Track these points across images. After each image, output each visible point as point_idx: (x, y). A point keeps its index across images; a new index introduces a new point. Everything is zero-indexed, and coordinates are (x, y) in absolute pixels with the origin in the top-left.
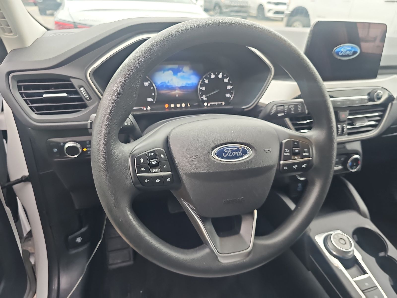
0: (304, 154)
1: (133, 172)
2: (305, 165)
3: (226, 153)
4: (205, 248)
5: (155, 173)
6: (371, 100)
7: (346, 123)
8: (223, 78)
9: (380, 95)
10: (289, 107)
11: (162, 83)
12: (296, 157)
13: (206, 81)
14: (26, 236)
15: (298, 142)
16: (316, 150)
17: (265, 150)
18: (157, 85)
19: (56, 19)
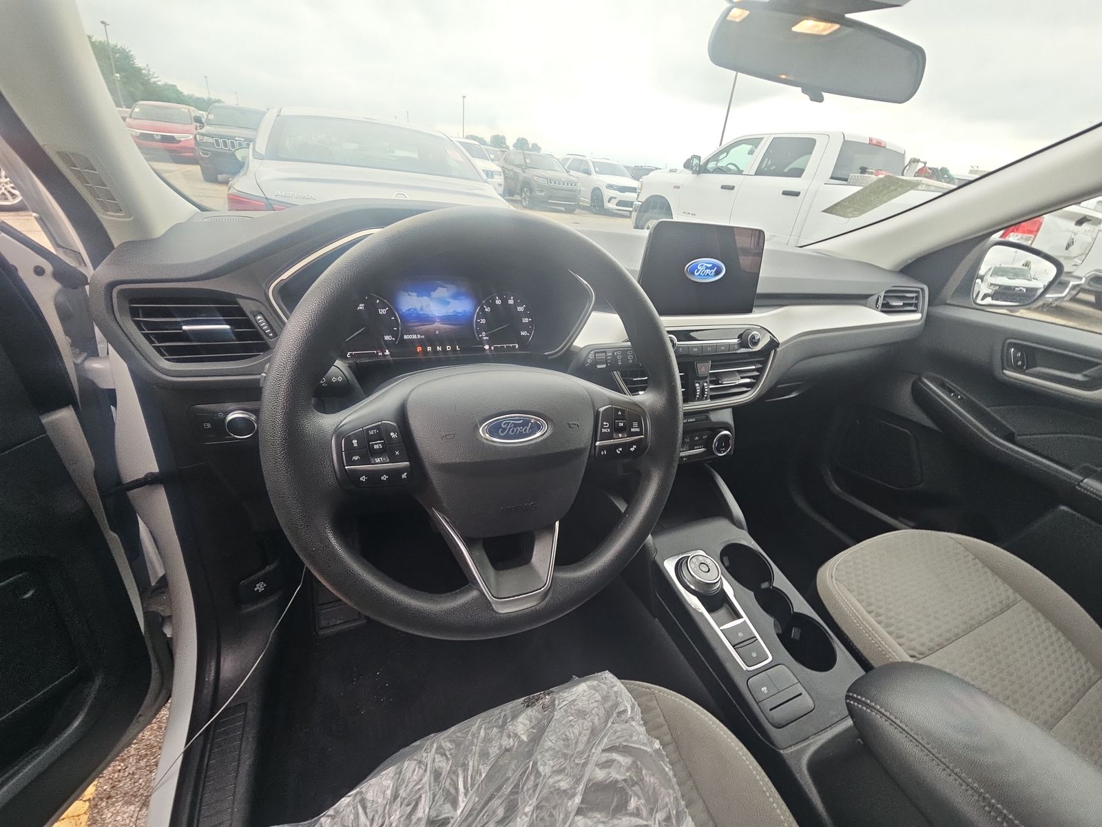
0: (632, 430)
1: (339, 464)
2: (635, 447)
3: (504, 430)
4: (471, 589)
5: (380, 464)
6: (743, 344)
7: (708, 380)
8: (516, 305)
9: (757, 338)
10: (613, 353)
11: (409, 310)
12: (620, 435)
13: (488, 310)
14: (155, 586)
15: (623, 411)
16: (652, 424)
17: (569, 425)
18: (401, 313)
19: (232, 191)
